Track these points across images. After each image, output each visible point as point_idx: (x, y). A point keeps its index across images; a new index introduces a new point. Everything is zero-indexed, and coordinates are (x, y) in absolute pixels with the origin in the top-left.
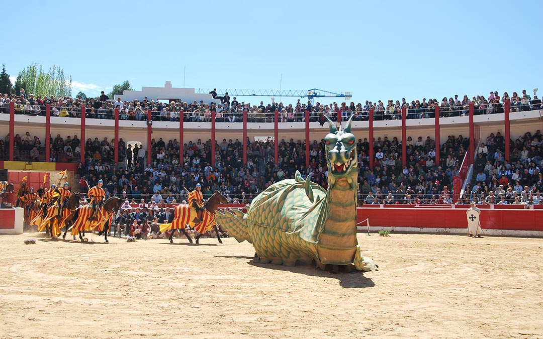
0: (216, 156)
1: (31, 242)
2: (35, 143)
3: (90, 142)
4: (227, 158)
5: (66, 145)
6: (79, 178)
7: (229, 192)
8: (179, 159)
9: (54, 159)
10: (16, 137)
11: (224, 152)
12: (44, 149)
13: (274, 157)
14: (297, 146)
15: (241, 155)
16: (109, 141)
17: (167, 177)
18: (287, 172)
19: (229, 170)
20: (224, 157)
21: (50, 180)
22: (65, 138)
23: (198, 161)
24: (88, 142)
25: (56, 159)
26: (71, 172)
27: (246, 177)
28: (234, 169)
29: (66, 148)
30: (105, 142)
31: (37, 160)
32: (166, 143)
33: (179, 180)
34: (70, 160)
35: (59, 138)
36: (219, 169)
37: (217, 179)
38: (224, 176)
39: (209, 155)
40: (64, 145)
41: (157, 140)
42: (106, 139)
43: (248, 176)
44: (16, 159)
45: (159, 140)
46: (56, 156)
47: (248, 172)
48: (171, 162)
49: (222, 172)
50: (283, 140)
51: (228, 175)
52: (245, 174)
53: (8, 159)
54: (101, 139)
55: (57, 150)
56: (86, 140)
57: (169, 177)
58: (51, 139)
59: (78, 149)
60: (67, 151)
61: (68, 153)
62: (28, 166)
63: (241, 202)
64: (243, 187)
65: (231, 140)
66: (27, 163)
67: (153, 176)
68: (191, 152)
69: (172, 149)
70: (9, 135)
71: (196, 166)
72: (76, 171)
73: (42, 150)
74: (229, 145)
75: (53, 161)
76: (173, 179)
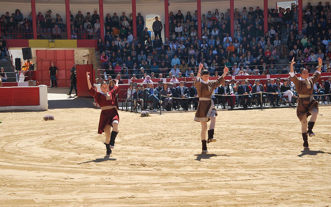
0: (236, 26)
1: (50, 118)
2: (57, 20)
3: (109, 18)
4: (247, 28)
5: (86, 22)
6: (99, 55)
7: (248, 62)
8: (197, 31)
9: (76, 36)
10: (39, 15)
11: (244, 21)
12: (65, 26)
13: (298, 23)
14: (324, 9)
15: (262, 24)
16: (127, 15)
17: (186, 50)
18: (312, 39)
19: (249, 40)
20: (243, 26)
21: (75, 57)
22: (84, 14)
23: (217, 32)
24: (107, 17)
25: (78, 36)
26: (92, 48)
27: (266, 46)
28: (254, 38)
29: (85, 25)
30: (123, 17)
31: (59, 37)
32: (185, 14)
33: (197, 53)
34: (90, 37)
35: (80, 15)
36: (239, 40)
37: (236, 50)
38: (244, 46)
39: (228, 25)
40: (85, 22)
41: (175, 12)
42: (124, 13)
43: (269, 46)
44: (40, 37)
45: (177, 12)
46: (77, 33)
47: (269, 42)
48: (190, 34)
49: (242, 42)
50: (309, 4)
51: (248, 46)
52: (266, 44)
53: (31, 37)
54: (119, 15)
55: (78, 27)
56: (105, 15)
57: (188, 50)
58: (72, 16)
59: (97, 26)
60: (88, 28)
61: (88, 30)
62: (52, 44)
63: (261, 73)
64: (264, 57)
65: (251, 8)
66: (50, 40)
67: (170, 49)
68: (209, 24)
69: (191, 21)
70: (31, 13)
71: (215, 37)
72: (96, 48)
73: (63, 27)
74: (249, 13)
75: (74, 39)
76: (192, 52)
